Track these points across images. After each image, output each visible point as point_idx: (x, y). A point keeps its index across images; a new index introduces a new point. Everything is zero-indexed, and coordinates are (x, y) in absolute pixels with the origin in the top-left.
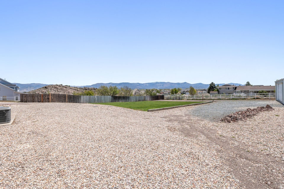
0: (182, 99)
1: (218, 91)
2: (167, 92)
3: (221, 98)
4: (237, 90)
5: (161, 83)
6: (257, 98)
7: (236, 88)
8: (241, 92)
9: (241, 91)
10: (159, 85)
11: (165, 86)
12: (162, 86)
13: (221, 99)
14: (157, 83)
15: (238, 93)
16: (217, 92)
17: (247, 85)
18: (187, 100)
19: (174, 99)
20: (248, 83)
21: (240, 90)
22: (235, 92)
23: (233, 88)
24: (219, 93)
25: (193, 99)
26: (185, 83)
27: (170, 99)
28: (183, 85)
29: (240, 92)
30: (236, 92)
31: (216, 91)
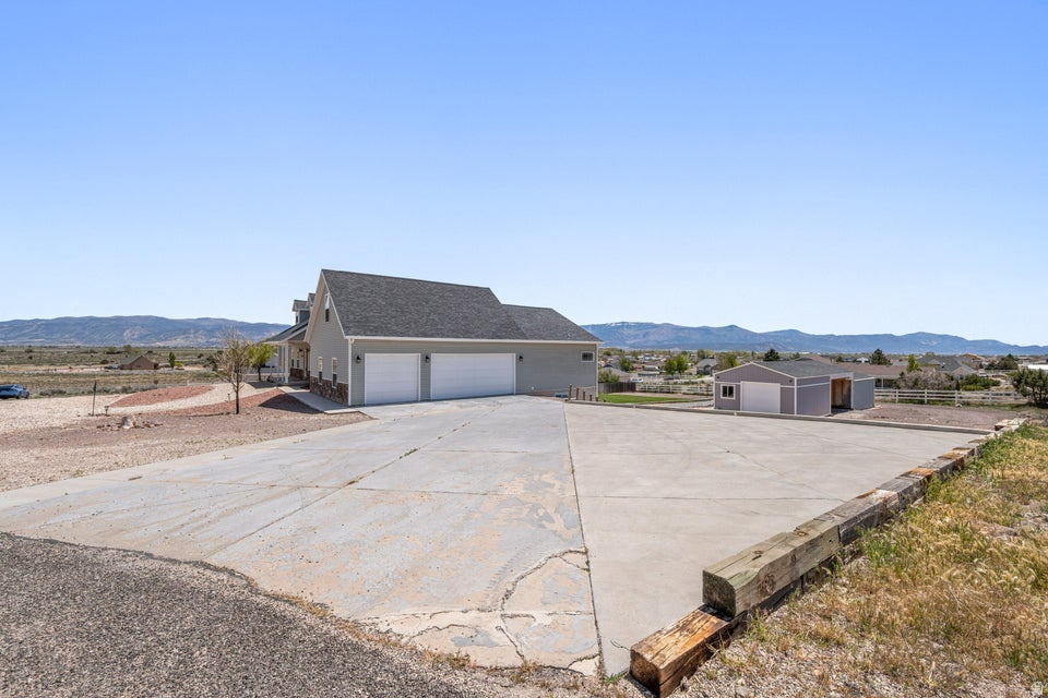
2: (654, 362)
5: (640, 326)
10: (631, 332)
11: (652, 338)
12: (644, 336)
14: (624, 325)
26: (732, 327)
28: (725, 336)
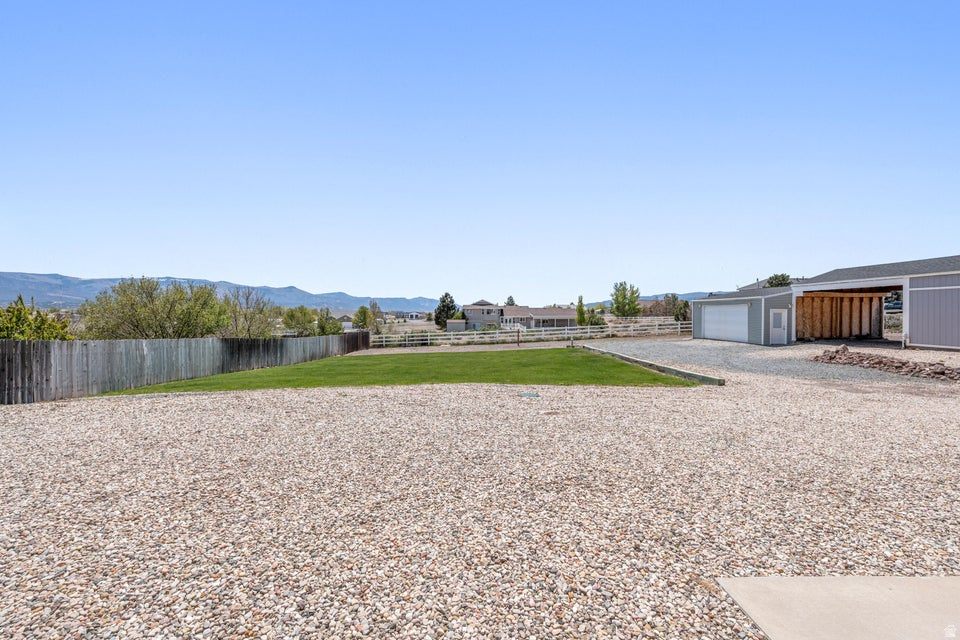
0: (431, 344)
1: (464, 316)
3: (542, 337)
4: (506, 317)
6: (613, 336)
7: (501, 311)
9: (514, 319)
13: (543, 341)
15: (508, 324)
16: (464, 321)
17: (508, 304)
18: (453, 344)
19: (405, 346)
20: (511, 299)
21: (512, 317)
22: (502, 322)
23: (498, 310)
24: (466, 323)
25: (469, 343)
27: (387, 346)
29: (512, 321)
30: (504, 320)
31: (459, 319)
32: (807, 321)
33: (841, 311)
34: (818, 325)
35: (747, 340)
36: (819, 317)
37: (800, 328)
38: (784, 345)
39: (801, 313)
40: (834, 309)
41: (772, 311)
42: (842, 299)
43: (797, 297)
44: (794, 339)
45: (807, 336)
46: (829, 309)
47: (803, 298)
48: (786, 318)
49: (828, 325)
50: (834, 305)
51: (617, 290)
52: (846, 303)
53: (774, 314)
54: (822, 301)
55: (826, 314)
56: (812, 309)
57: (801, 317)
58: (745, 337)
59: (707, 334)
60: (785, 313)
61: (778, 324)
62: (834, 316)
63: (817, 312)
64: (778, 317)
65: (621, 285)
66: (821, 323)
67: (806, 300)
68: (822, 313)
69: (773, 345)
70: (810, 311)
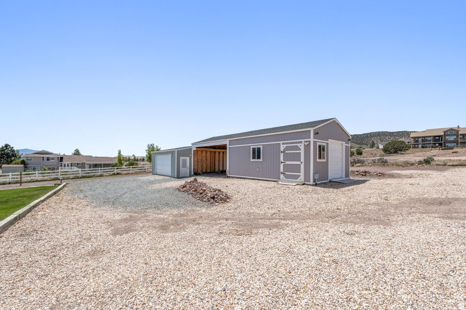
1: (23, 162)
4: (64, 162)
7: (62, 159)
8: (72, 166)
9: (72, 164)
15: (67, 167)
17: (75, 154)
21: (69, 162)
22: (61, 166)
23: (58, 158)
24: (25, 167)
29: (70, 165)
30: (63, 165)
31: (18, 164)
32: (199, 164)
33: (215, 158)
34: (204, 165)
35: (170, 175)
36: (205, 161)
37: (196, 167)
38: (187, 177)
39: (196, 159)
40: (212, 157)
41: (181, 158)
42: (215, 152)
43: (194, 151)
44: (192, 174)
45: (199, 171)
46: (209, 157)
47: (197, 151)
48: (188, 162)
49: (209, 166)
50: (212, 155)
51: (149, 148)
52: (217, 154)
53: (183, 160)
54: (206, 153)
55: (208, 160)
56: (202, 157)
57: (197, 162)
58: (170, 173)
59: (158, 172)
60: (188, 159)
61: (184, 166)
62: (212, 161)
63: (204, 158)
64: (185, 161)
65: (151, 145)
66: (206, 165)
67: (199, 152)
68: (206, 159)
69: (182, 178)
70: (201, 158)
